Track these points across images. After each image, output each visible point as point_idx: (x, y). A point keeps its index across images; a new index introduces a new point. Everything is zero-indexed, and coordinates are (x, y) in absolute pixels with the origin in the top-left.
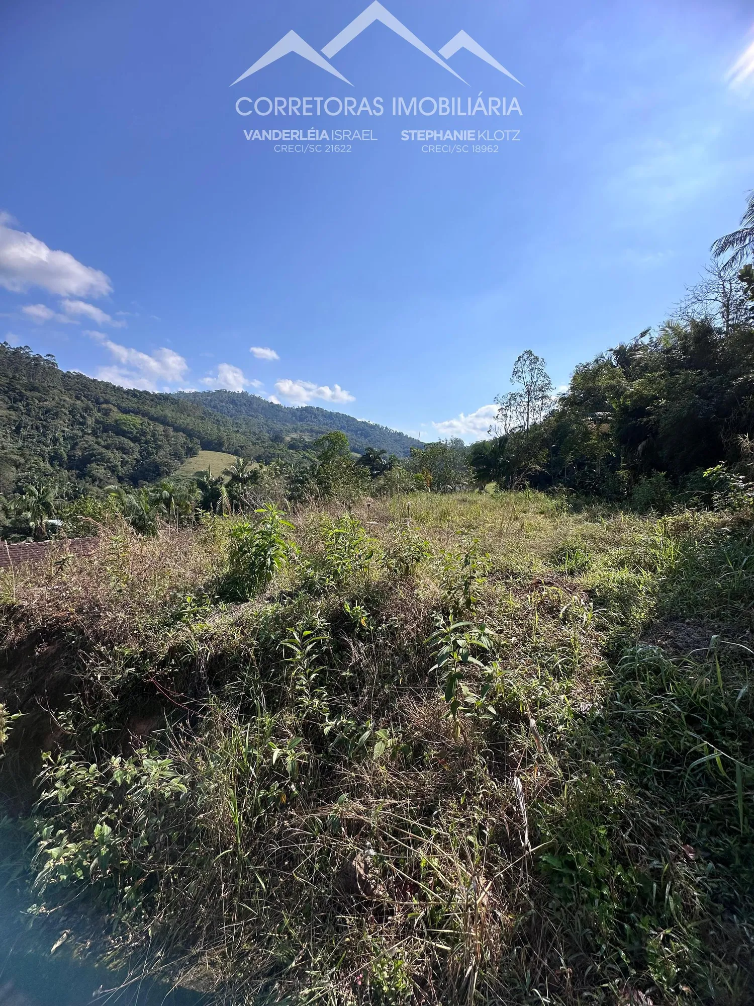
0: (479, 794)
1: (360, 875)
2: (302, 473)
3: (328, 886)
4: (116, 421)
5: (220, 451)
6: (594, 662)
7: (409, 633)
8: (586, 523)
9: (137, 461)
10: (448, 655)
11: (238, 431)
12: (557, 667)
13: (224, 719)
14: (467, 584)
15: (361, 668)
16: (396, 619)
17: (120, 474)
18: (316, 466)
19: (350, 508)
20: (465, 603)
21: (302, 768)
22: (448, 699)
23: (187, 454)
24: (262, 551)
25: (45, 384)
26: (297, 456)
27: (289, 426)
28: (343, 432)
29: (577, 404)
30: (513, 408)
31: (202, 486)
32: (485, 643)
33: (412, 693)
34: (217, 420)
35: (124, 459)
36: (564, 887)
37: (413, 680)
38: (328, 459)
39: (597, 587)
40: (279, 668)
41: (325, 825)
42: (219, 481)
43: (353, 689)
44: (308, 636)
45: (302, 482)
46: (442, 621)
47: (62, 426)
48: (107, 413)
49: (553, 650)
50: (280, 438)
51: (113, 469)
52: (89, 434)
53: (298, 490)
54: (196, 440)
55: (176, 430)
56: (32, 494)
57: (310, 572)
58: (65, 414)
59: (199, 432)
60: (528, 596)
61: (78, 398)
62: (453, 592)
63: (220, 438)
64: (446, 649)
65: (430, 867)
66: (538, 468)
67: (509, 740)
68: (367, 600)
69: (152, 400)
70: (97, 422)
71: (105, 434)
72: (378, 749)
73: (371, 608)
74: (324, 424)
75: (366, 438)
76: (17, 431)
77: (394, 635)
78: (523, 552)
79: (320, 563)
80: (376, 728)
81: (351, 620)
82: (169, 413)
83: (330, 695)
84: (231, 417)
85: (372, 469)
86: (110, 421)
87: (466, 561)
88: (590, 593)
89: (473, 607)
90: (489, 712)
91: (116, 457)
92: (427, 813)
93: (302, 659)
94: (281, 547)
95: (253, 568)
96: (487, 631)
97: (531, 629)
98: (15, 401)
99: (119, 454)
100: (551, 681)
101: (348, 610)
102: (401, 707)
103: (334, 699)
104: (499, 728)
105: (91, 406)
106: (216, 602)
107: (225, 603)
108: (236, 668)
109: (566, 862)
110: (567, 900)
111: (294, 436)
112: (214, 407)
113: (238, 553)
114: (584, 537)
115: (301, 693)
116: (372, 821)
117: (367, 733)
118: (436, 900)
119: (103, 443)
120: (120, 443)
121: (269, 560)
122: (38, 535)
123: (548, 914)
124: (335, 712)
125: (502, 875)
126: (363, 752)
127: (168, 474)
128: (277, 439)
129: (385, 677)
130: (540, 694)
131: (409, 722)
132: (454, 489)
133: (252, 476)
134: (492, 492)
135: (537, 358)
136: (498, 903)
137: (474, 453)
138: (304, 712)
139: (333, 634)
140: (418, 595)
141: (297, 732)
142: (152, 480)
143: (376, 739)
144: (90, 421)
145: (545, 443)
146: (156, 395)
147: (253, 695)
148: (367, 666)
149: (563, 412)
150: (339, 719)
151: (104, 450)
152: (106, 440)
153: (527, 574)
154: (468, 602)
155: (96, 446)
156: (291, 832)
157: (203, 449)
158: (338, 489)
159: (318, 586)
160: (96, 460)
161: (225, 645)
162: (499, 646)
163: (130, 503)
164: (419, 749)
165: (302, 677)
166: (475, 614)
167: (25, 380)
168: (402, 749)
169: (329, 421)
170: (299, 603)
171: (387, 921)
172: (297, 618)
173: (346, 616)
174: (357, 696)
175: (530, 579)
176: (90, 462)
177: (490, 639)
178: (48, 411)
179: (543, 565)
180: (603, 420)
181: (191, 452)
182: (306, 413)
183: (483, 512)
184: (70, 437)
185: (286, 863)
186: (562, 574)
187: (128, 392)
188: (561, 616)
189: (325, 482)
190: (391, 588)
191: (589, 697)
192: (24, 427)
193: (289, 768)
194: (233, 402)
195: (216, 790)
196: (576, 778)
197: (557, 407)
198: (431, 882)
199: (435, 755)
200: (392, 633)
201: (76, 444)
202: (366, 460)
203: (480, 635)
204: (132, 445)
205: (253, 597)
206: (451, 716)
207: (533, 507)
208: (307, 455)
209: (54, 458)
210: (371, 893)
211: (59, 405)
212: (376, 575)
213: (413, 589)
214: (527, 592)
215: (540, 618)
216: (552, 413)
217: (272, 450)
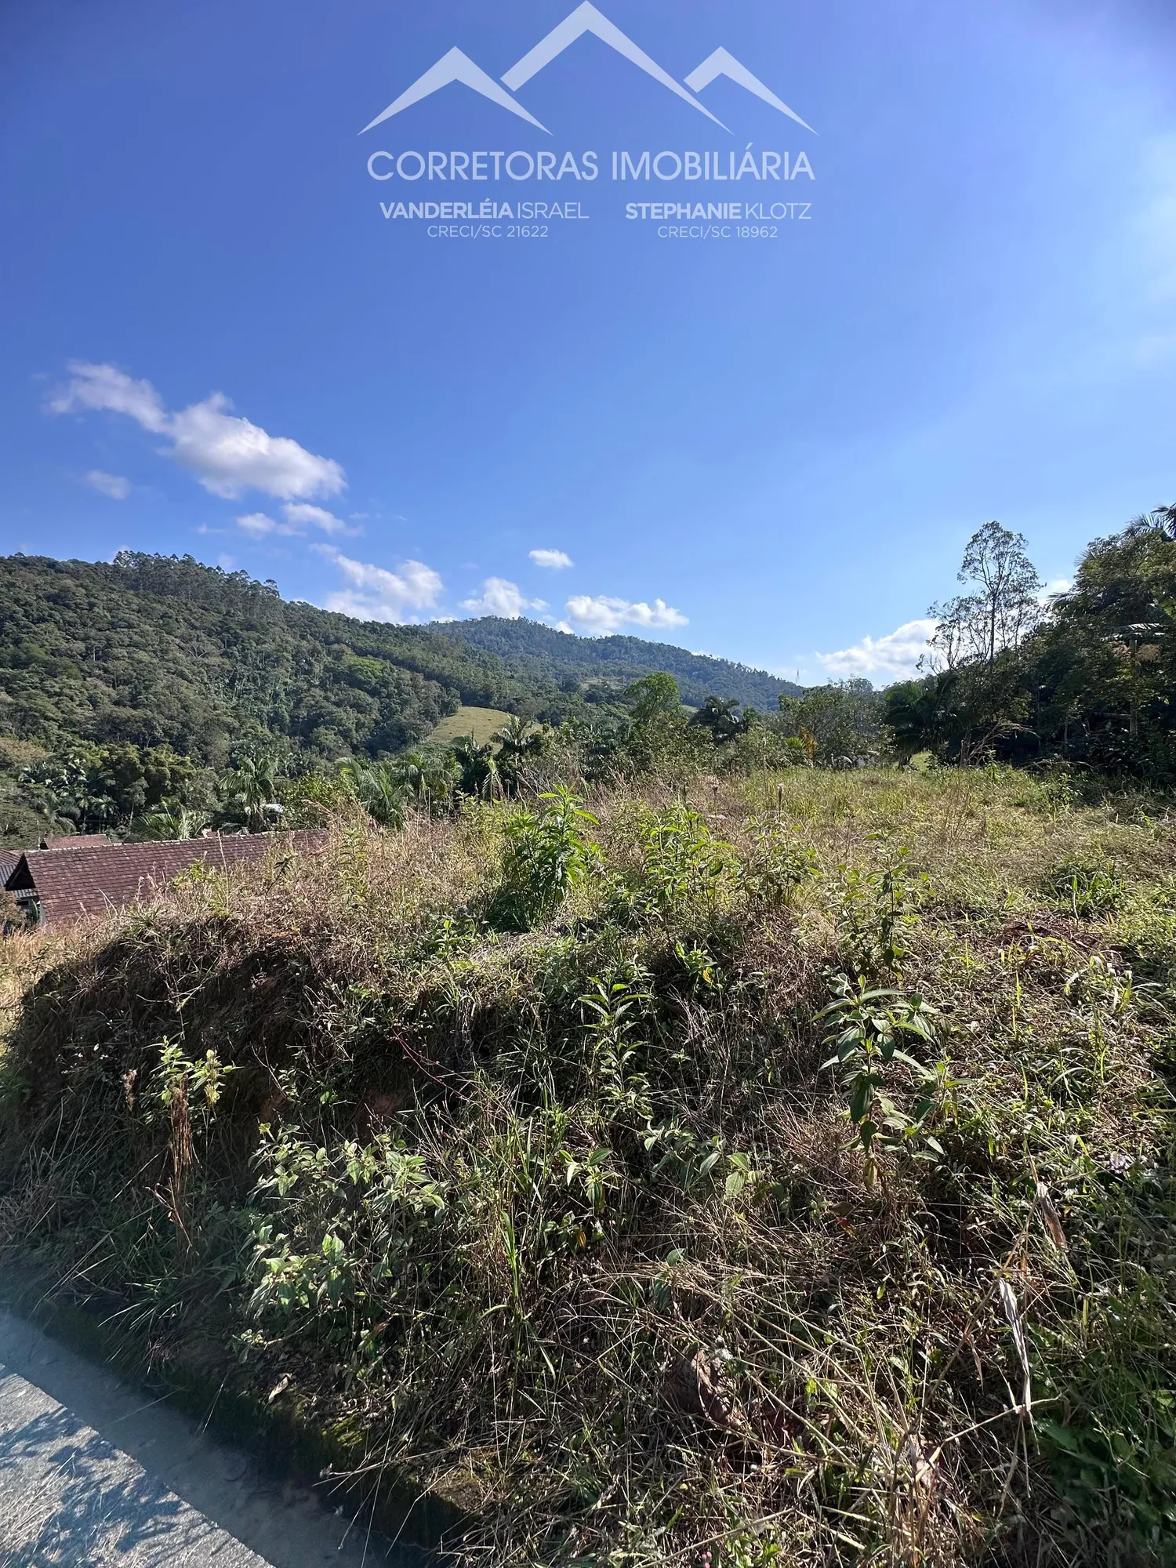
0: (912, 1288)
1: (704, 1385)
2: (605, 738)
3: (651, 1391)
4: (350, 667)
5: (487, 706)
6: (1139, 1082)
7: (782, 999)
8: (1110, 825)
9: (376, 722)
10: (856, 1042)
11: (512, 677)
12: (1062, 1082)
13: (495, 1107)
14: (887, 925)
15: (702, 1049)
16: (762, 976)
17: (355, 741)
18: (627, 726)
19: (684, 793)
20: (883, 956)
21: (611, 1197)
22: (855, 1117)
23: (441, 712)
24: (549, 856)
25: (264, 621)
26: (598, 712)
27: (587, 666)
28: (669, 674)
29: (1092, 612)
30: (963, 624)
31: (462, 758)
32: (920, 1026)
33: (788, 1099)
34: (484, 662)
35: (359, 719)
36: (1081, 1487)
37: (791, 1076)
38: (646, 716)
39: (1140, 942)
40: (576, 1037)
41: (647, 1294)
42: (486, 750)
43: (690, 1081)
44: (619, 992)
45: (605, 752)
46: (846, 986)
47: (283, 677)
48: (338, 656)
49: (1052, 1051)
50: (573, 685)
51: (345, 734)
52: (316, 686)
53: (599, 764)
54: (454, 691)
55: (429, 677)
56: (248, 770)
57: (623, 891)
58: (288, 660)
59: (459, 679)
60: (1000, 951)
61: (303, 637)
62: (861, 936)
63: (486, 688)
64: (852, 1033)
65: (823, 1397)
66: (1017, 726)
67: (967, 1203)
68: (711, 941)
69: (396, 636)
70: (327, 669)
71: (337, 686)
72: (733, 1184)
73: (718, 954)
74: (640, 663)
75: (705, 682)
76: (231, 685)
77: (758, 1001)
78: (987, 872)
79: (636, 878)
80: (727, 1150)
81: (685, 972)
82: (418, 653)
83: (653, 1088)
84: (503, 655)
85: (715, 731)
86: (342, 667)
87: (885, 885)
88: (1126, 953)
89: (896, 963)
90: (930, 1149)
91: (348, 717)
92: (818, 1303)
93: (610, 1026)
94: (577, 851)
95: (536, 881)
96: (924, 1006)
97: (1008, 1009)
98: (229, 644)
99: (353, 714)
100: (1049, 1107)
101: (682, 954)
102: (768, 1120)
103: (659, 1095)
104: (948, 1178)
105: (319, 648)
106: (483, 930)
107: (496, 932)
108: (512, 1030)
109: (1087, 1442)
110: (1091, 1514)
111: (595, 681)
112: (479, 643)
113: (515, 858)
114: (1110, 851)
115: (608, 1079)
116: (726, 1303)
117: (714, 1156)
118: (835, 1454)
119: (333, 699)
120: (354, 697)
121: (559, 870)
122: (255, 824)
123: (1052, 1531)
124: (662, 1115)
125: (957, 1440)
126: (709, 1185)
127: (416, 740)
128: (569, 686)
129: (742, 1068)
130: (1029, 1127)
131: (785, 1147)
132: (856, 763)
133: (532, 743)
134: (923, 768)
135: (1009, 535)
136: (949, 1486)
137: (891, 703)
138: (612, 1109)
139: (658, 990)
140: (798, 937)
141: (603, 1139)
142: (395, 750)
143: (729, 1167)
144: (318, 668)
145: (1026, 682)
146: (401, 629)
147: (537, 1074)
148: (713, 1047)
149: (1062, 627)
150: (668, 1128)
151: (334, 709)
152: (337, 695)
153: (996, 911)
154: (889, 955)
155: (325, 703)
156: (592, 1295)
157: (464, 705)
158: (663, 764)
159: (634, 914)
160: (324, 723)
161: (497, 995)
162: (945, 1034)
163: (367, 782)
164: (801, 1195)
165: (610, 1054)
166: (900, 976)
167: (240, 616)
168: (772, 1190)
169: (647, 657)
170: (605, 939)
171: (748, 1471)
172: (602, 963)
173: (679, 965)
174: (696, 1093)
175: (1002, 921)
176: (317, 726)
177: (930, 1022)
178: (268, 656)
179: (1027, 898)
180: (1148, 639)
181: (447, 709)
182: (615, 647)
183: (908, 802)
184: (293, 691)
185: (585, 1340)
186: (1067, 915)
187: (366, 625)
188: (1067, 990)
189: (642, 752)
190: (751, 924)
191: (1127, 1143)
192: (240, 679)
193: (590, 1194)
194: (506, 634)
195: (485, 1210)
196: (1105, 1291)
197: (1049, 618)
198: (825, 1422)
199: (830, 1208)
200: (753, 996)
201: (300, 701)
202: (707, 717)
203: (911, 1014)
204: (370, 700)
205: (535, 925)
206: (860, 1147)
207: (1002, 794)
208: (614, 710)
209: (274, 720)
210: (722, 1420)
211: (281, 649)
212: (728, 900)
213: (789, 927)
214: (998, 942)
215: (1024, 991)
216: (1040, 630)
217: (561, 705)
